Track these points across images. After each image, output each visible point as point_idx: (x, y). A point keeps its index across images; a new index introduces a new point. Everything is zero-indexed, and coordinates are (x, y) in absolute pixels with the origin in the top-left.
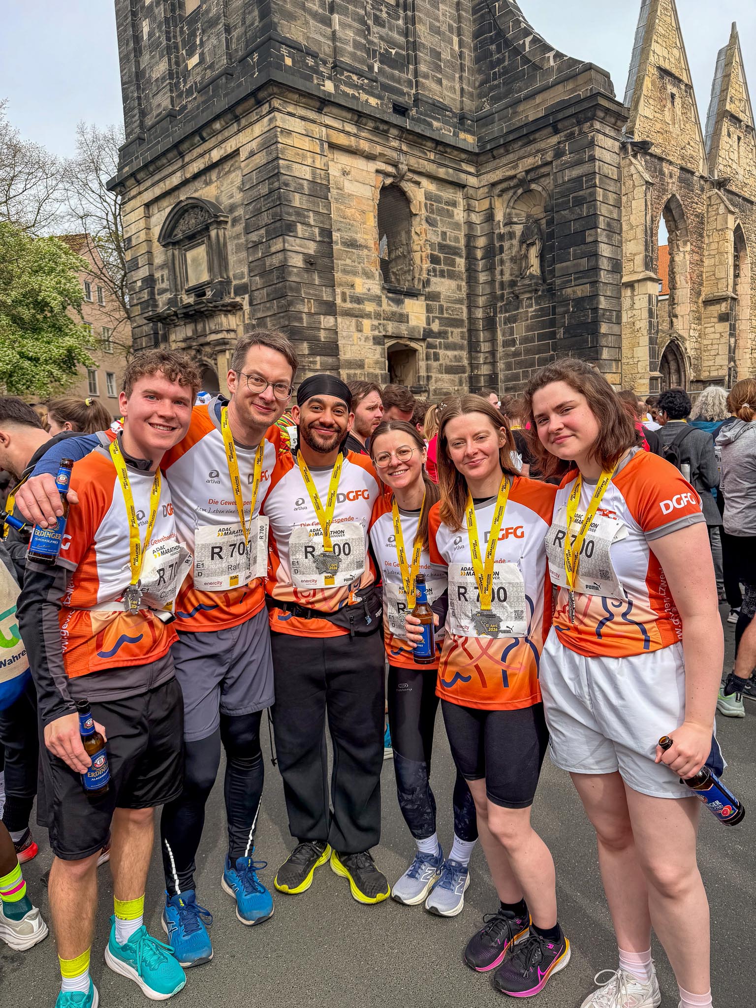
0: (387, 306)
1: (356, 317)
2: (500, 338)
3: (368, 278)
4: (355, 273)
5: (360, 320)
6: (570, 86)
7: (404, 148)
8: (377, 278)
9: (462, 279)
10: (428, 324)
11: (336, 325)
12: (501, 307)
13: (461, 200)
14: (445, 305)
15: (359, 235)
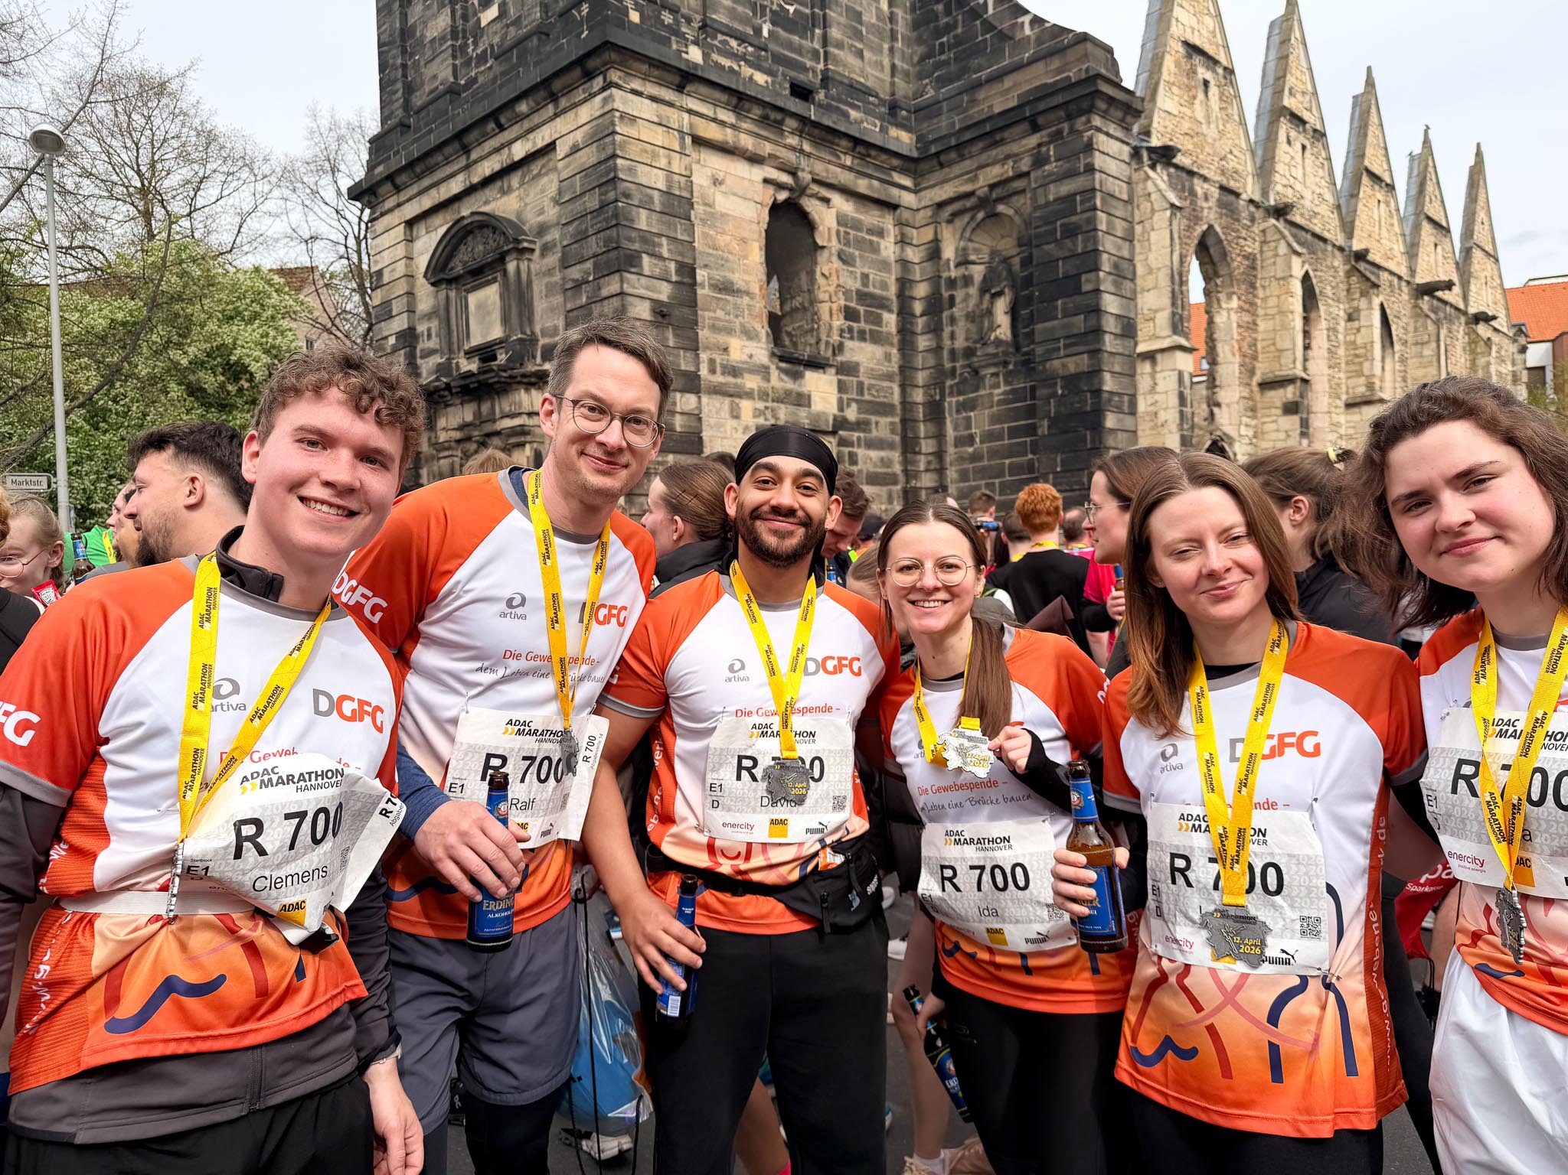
0: (779, 381)
1: (731, 396)
2: (950, 432)
3: (750, 338)
4: (729, 331)
5: (737, 400)
6: (1056, 63)
7: (807, 147)
8: (764, 339)
9: (892, 345)
10: (841, 409)
11: (699, 408)
12: (951, 387)
13: (891, 227)
14: (867, 382)
15: (737, 275)
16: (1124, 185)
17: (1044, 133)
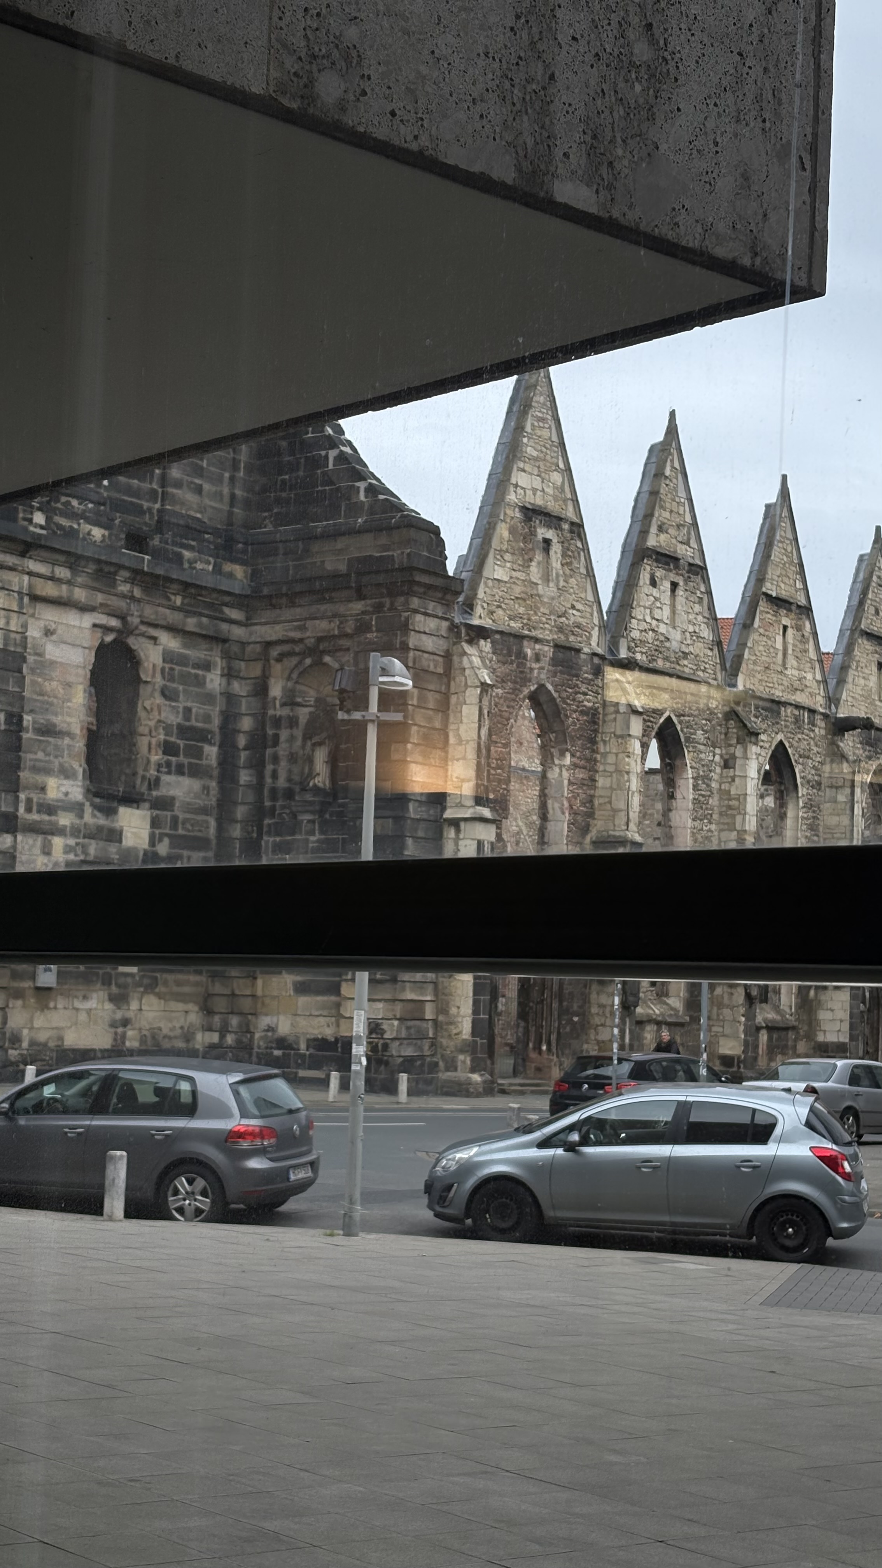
0: (91, 818)
1: (44, 833)
3: (67, 777)
4: (48, 772)
5: (49, 837)
6: (383, 540)
7: (137, 593)
8: (80, 777)
9: (211, 777)
10: (152, 843)
11: (14, 847)
12: (269, 825)
13: (218, 660)
14: (181, 816)
15: (60, 718)
16: (440, 659)
17: (369, 602)
